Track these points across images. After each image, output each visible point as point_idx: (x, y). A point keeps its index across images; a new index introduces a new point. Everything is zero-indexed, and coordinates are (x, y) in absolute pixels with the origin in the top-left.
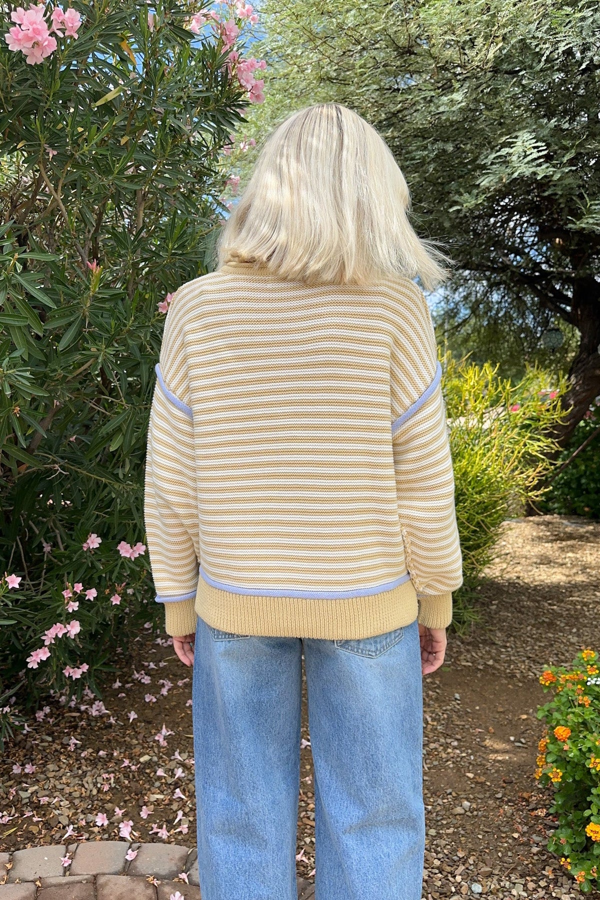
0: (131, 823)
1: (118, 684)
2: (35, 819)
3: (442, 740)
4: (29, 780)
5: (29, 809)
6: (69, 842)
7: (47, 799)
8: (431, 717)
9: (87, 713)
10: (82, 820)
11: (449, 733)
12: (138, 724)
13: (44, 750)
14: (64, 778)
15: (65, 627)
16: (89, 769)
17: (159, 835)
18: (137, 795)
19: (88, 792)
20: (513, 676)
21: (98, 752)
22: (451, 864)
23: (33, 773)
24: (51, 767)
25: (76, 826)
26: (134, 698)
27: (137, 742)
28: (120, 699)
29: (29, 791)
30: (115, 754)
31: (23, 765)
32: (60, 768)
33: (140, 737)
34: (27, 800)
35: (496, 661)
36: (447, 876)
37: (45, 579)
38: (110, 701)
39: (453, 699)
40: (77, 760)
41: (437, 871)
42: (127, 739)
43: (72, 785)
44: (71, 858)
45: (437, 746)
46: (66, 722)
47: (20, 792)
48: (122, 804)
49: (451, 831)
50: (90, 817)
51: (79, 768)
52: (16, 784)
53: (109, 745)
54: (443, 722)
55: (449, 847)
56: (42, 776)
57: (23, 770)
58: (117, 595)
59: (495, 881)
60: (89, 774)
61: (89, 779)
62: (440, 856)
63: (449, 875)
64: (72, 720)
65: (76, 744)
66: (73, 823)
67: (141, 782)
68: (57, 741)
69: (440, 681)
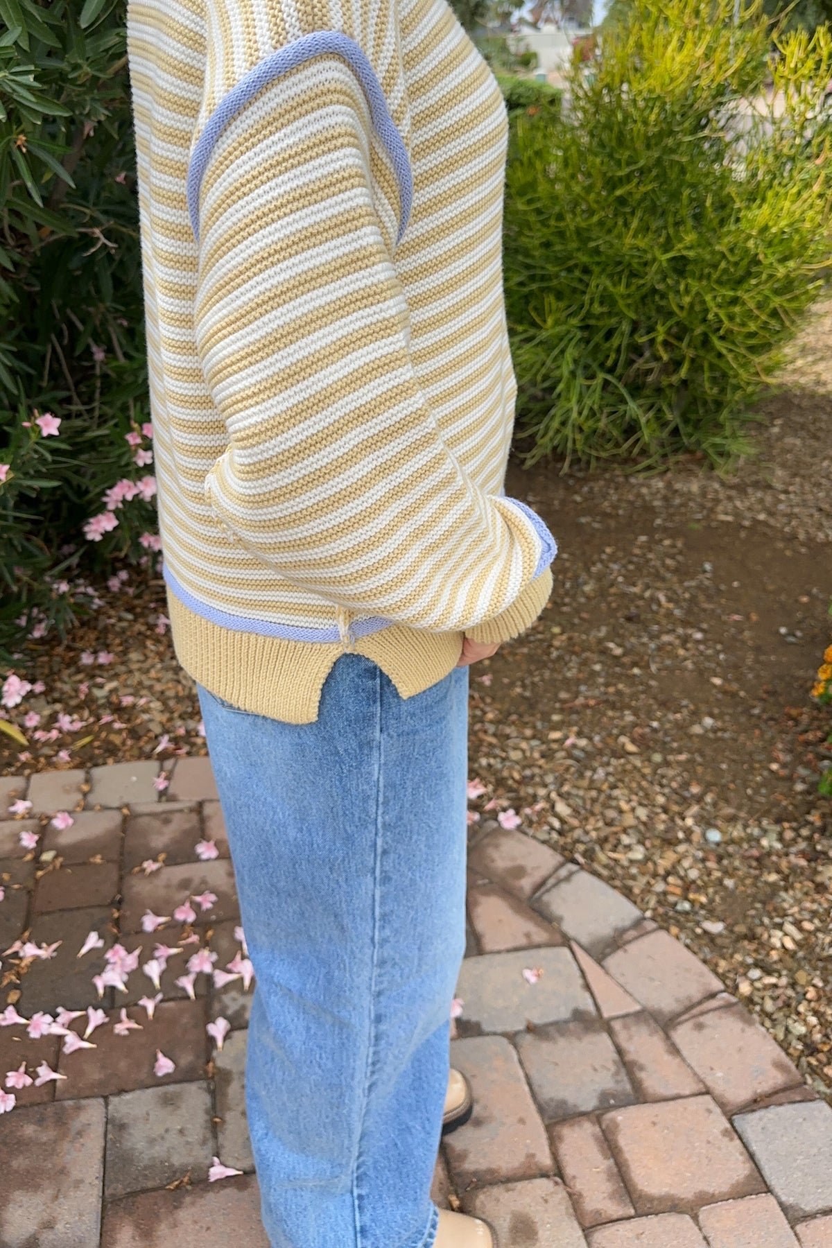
2: (117, 725)
3: (680, 631)
4: (105, 674)
5: (108, 711)
6: (165, 756)
7: (131, 699)
8: (665, 595)
10: (180, 727)
11: (691, 619)
13: (124, 633)
14: (152, 671)
15: (136, 485)
19: (187, 691)
20: (793, 537)
22: (680, 801)
23: (110, 664)
24: (134, 656)
25: (172, 735)
29: (106, 689)
31: (95, 652)
32: (147, 657)
34: (104, 700)
35: (771, 514)
36: (673, 817)
39: (701, 570)
41: (659, 810)
43: (164, 680)
44: (168, 778)
45: (673, 639)
46: (152, 593)
47: (94, 690)
49: (683, 757)
50: (191, 725)
52: (87, 678)
54: (683, 604)
55: (679, 779)
56: (123, 668)
57: (96, 658)
59: (739, 827)
62: (666, 791)
63: (677, 817)
66: (167, 732)
68: (141, 620)
69: (685, 544)
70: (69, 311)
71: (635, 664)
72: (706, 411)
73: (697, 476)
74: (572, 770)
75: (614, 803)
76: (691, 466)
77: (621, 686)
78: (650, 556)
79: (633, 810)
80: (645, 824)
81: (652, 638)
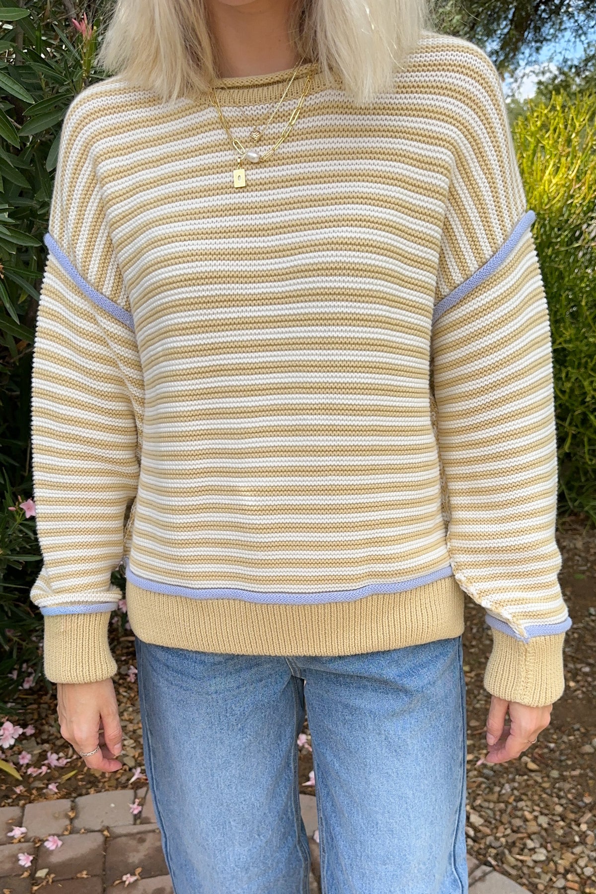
6: (137, 785)
11: (580, 656)
22: (575, 810)
36: (570, 824)
41: (559, 819)
43: (135, 721)
44: (141, 804)
46: (123, 648)
49: (577, 773)
54: (573, 643)
55: (573, 791)
62: (564, 801)
63: (573, 823)
64: (130, 645)
66: (140, 765)
69: (572, 593)
72: (587, 480)
73: (581, 535)
74: (483, 786)
75: (519, 813)
76: (575, 526)
79: (536, 817)
80: (546, 830)
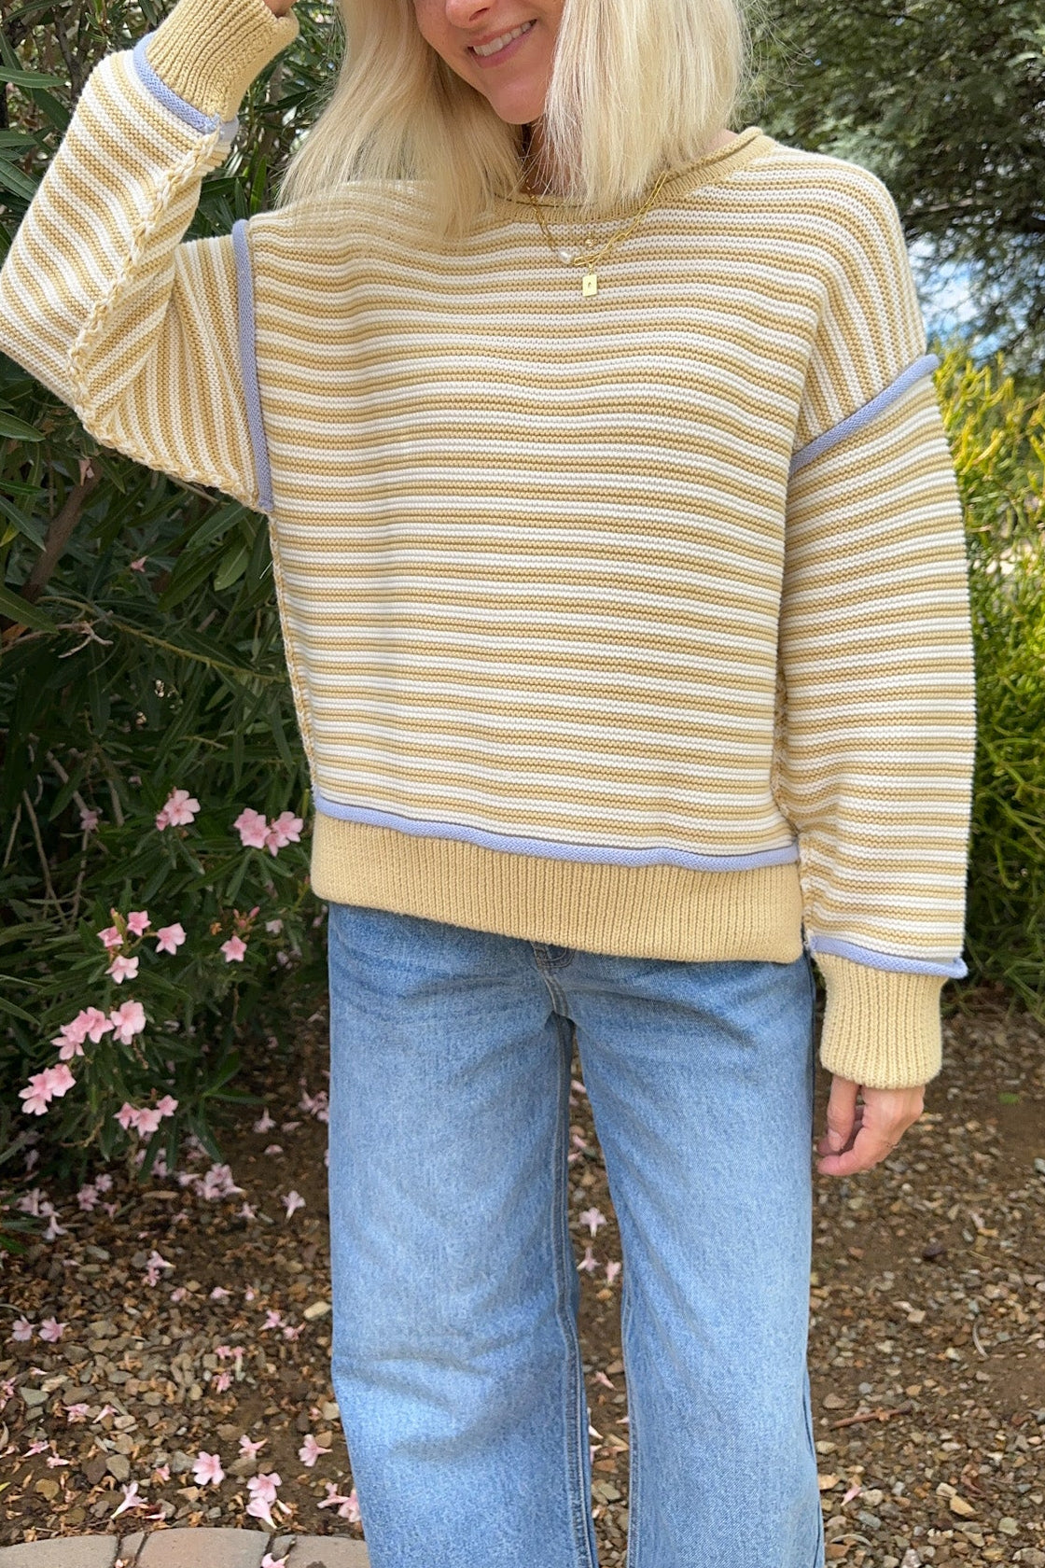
0: (276, 1479)
1: (266, 1124)
2: (53, 1461)
3: (1015, 1277)
4: (47, 1361)
5: (42, 1433)
6: (127, 1525)
7: (83, 1408)
8: (982, 1216)
9: (193, 1193)
10: (162, 1466)
11: (1030, 1258)
12: (307, 1222)
13: (90, 1284)
14: (127, 1356)
15: (108, 1018)
16: (189, 1332)
17: (342, 1512)
18: (293, 1402)
19: (182, 1393)
21: (210, 1291)
23: (58, 1341)
24: (100, 1327)
25: (145, 1482)
26: (301, 1158)
27: (299, 1267)
28: (270, 1159)
29: (45, 1389)
30: (250, 1297)
31: (37, 1320)
32: (121, 1329)
33: (310, 1254)
34: (39, 1411)
37: (82, 892)
38: (247, 1162)
39: (1031, 1171)
40: (162, 1309)
42: (279, 1258)
43: (143, 1374)
45: (1005, 1293)
46: (144, 1213)
47: (24, 1391)
48: (258, 1425)
50: (182, 1459)
51: (164, 1331)
52: (16, 1369)
53: (238, 1273)
54: (1013, 1230)
56: (80, 1350)
57: (36, 1331)
58: (236, 939)
60: (186, 1345)
61: (184, 1359)
64: (159, 1207)
65: (161, 1270)
66: (140, 1475)
67: (305, 1370)
68: (120, 1262)
69: (999, 1127)
70: (50, 755)
71: (948, 1341)
72: (1003, 922)
73: (1001, 1021)
74: (861, 1553)
76: (988, 1005)
77: (929, 1383)
78: (948, 1148)
81: (970, 1291)
